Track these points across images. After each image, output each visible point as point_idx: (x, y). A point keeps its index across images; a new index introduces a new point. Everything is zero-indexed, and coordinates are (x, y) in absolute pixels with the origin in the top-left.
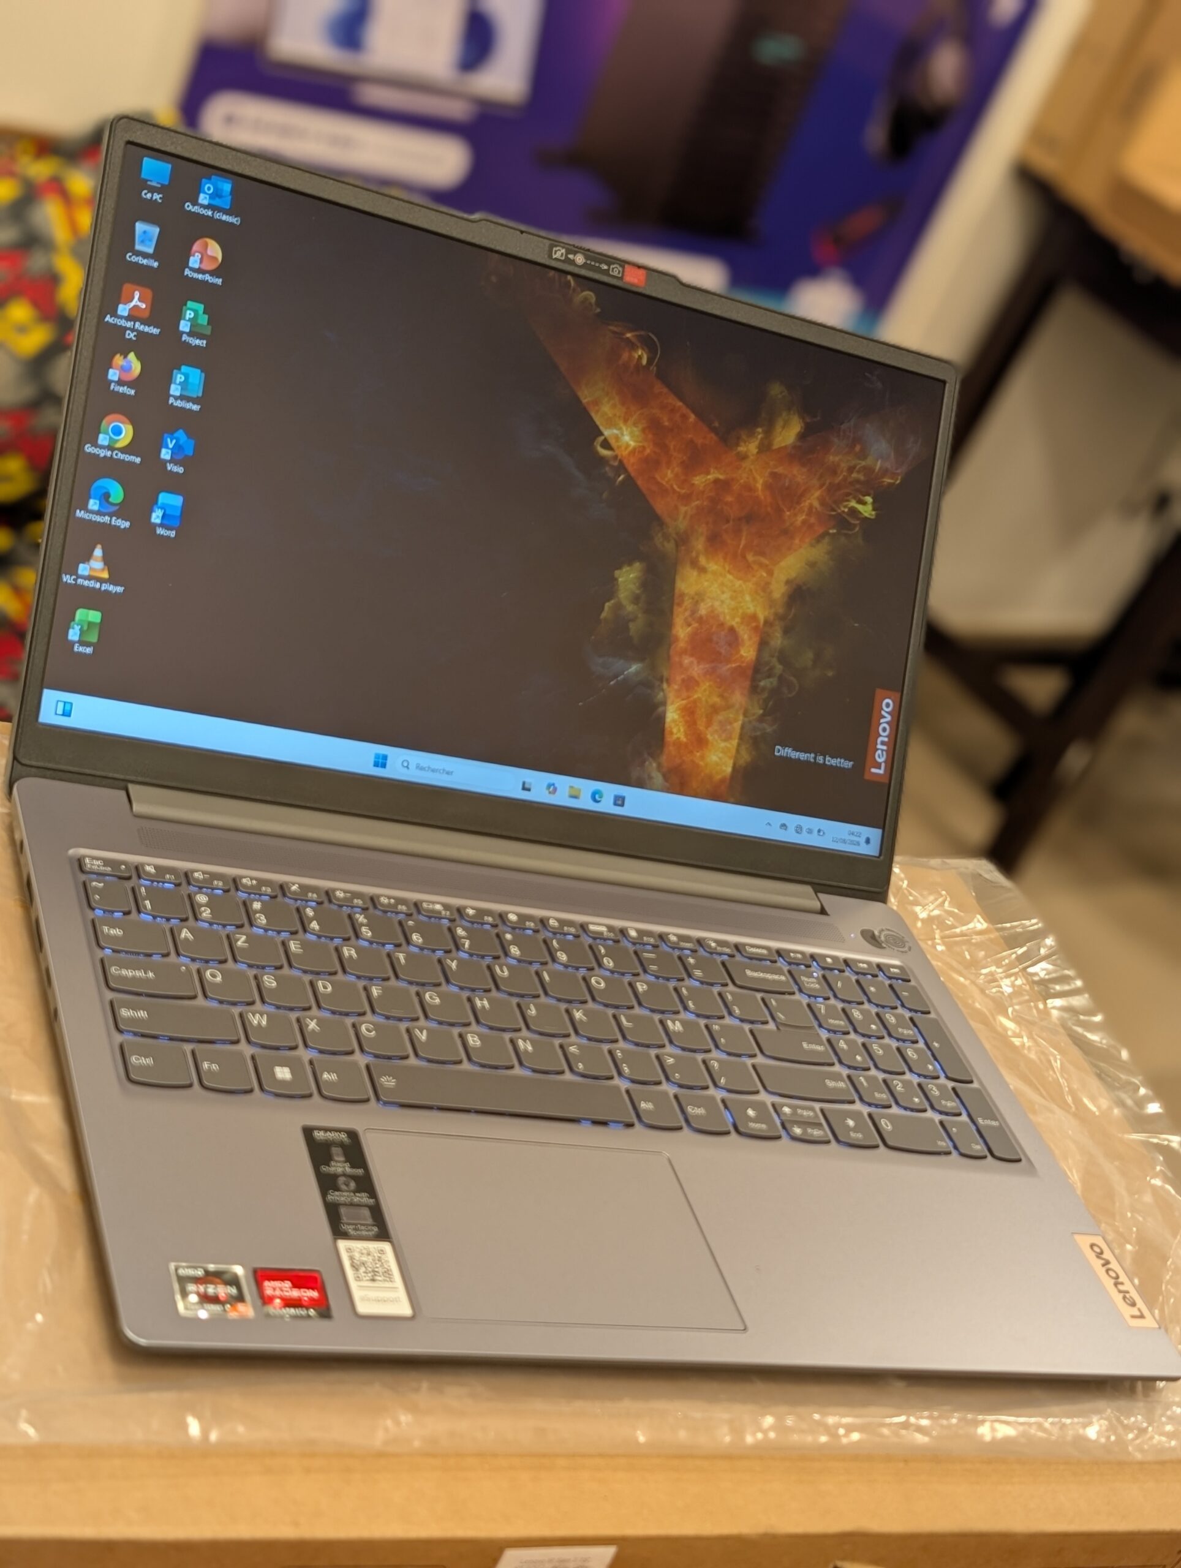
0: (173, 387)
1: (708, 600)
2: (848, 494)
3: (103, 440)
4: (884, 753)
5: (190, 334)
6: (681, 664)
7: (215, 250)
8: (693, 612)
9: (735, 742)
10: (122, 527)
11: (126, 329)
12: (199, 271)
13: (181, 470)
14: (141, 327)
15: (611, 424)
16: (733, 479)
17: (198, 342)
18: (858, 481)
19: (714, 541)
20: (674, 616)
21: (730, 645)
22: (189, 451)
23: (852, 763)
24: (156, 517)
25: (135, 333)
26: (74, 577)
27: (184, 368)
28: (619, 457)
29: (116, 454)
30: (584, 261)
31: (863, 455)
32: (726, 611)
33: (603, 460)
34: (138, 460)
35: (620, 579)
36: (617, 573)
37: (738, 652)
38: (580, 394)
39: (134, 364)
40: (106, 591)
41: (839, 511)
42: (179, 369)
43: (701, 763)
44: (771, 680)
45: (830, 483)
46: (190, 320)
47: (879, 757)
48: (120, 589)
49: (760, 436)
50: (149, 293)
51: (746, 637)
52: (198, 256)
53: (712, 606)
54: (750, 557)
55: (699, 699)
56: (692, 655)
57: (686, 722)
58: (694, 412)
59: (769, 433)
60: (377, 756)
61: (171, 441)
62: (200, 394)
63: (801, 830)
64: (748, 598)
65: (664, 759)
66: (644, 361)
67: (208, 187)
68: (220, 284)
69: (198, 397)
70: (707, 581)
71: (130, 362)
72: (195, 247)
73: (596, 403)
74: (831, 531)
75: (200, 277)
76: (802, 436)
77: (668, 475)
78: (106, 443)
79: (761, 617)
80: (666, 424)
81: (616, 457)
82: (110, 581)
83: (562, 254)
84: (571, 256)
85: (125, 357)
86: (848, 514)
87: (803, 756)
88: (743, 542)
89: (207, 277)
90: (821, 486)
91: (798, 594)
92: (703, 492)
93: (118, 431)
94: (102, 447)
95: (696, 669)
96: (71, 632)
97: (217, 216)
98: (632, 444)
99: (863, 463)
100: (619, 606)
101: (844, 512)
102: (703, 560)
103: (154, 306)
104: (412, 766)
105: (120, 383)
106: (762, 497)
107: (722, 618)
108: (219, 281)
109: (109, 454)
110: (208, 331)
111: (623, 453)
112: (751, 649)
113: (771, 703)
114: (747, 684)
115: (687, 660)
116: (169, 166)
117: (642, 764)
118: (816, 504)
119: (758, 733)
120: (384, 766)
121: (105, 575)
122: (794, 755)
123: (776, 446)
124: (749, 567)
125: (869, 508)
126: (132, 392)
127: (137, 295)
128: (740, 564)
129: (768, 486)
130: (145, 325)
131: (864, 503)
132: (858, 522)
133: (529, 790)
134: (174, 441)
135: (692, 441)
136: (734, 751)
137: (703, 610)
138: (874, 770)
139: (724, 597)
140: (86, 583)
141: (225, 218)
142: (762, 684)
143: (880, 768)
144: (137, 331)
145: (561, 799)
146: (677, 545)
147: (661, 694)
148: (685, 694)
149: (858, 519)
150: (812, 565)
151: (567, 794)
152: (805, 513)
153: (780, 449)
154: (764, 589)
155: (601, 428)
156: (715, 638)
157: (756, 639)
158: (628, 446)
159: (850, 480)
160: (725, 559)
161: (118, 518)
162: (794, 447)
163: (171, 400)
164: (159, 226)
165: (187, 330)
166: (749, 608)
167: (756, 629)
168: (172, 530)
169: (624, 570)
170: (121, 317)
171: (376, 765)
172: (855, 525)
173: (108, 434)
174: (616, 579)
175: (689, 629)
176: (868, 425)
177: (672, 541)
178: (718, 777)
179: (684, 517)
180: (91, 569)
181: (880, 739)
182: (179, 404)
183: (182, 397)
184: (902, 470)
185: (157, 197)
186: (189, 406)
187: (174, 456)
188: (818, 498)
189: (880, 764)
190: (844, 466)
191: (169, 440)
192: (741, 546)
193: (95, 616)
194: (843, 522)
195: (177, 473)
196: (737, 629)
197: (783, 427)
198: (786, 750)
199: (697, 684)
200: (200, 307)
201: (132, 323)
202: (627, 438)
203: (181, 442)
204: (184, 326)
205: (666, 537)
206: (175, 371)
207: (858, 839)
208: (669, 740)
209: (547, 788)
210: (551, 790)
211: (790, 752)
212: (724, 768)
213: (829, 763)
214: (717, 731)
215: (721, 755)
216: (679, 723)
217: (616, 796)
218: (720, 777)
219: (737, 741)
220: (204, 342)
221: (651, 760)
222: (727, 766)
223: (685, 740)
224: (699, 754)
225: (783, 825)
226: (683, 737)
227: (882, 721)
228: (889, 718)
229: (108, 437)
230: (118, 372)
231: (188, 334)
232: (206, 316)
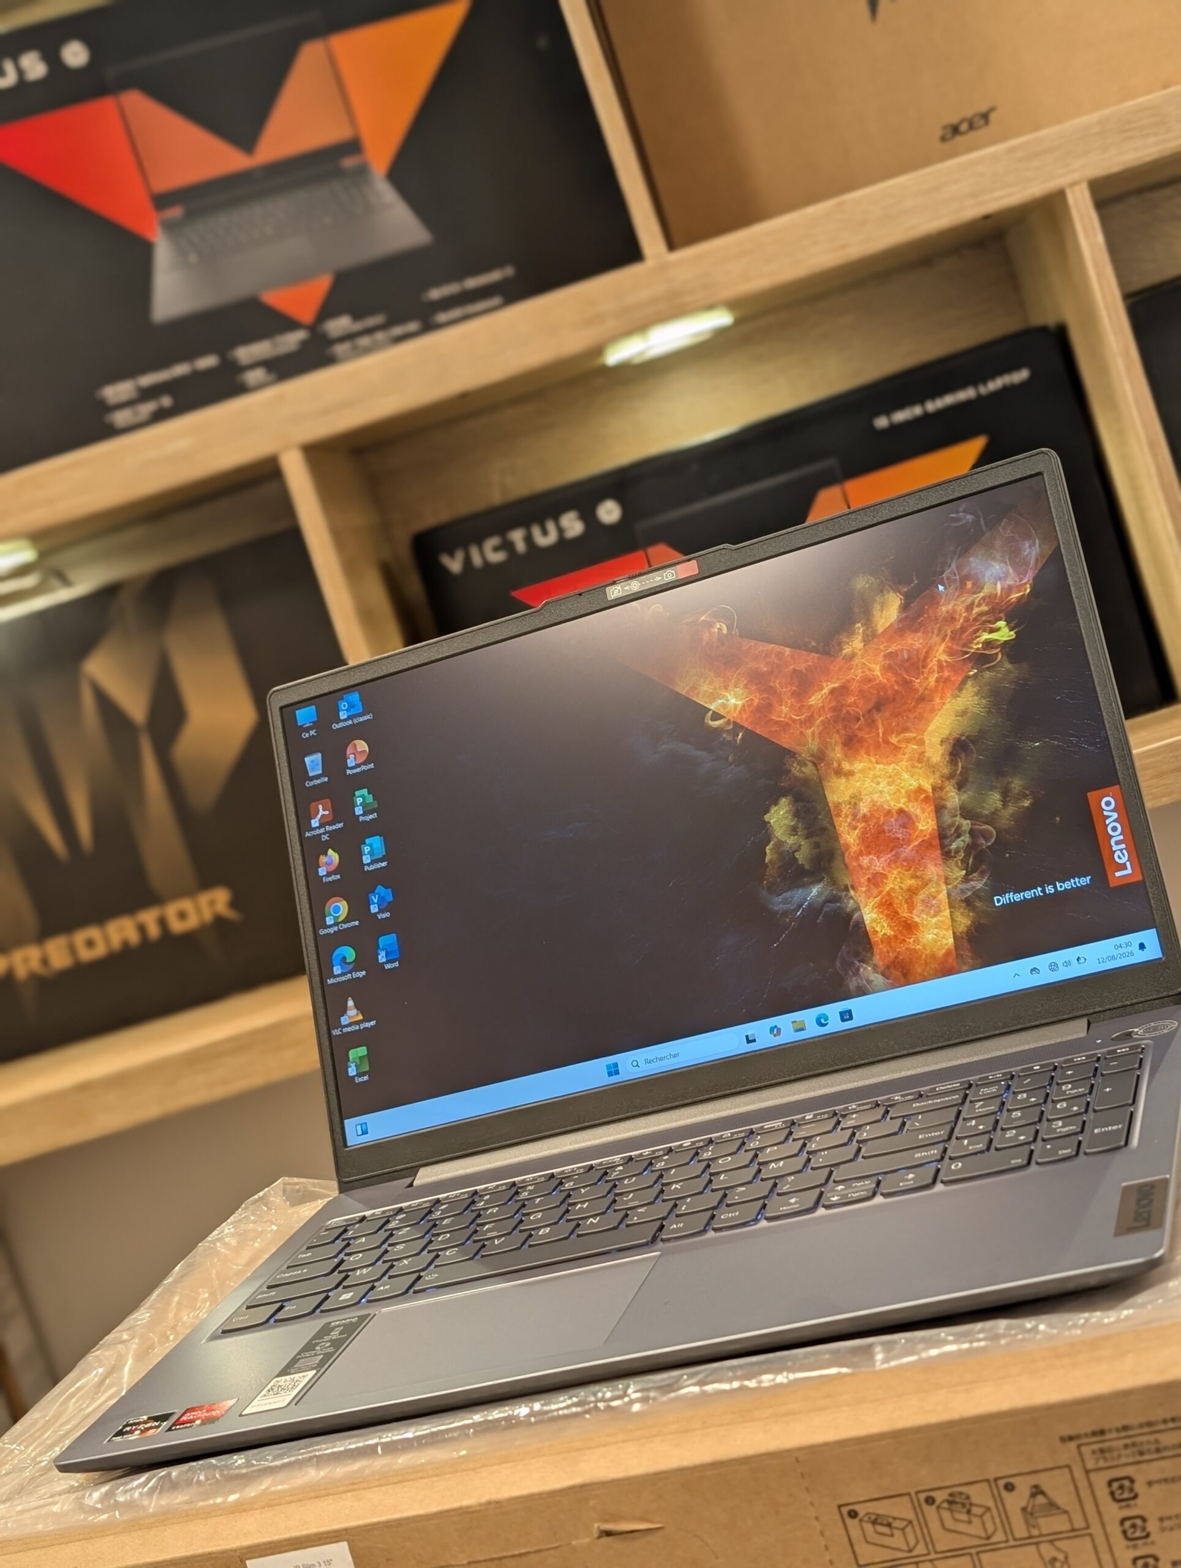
0: (364, 858)
1: (866, 797)
2: (978, 630)
3: (329, 921)
4: (1124, 851)
6: (861, 867)
7: (362, 746)
8: (855, 815)
9: (947, 913)
10: (361, 976)
11: (321, 834)
12: (357, 766)
13: (388, 914)
14: (329, 828)
15: (713, 697)
16: (848, 681)
17: (371, 817)
18: (981, 614)
19: (851, 743)
20: (837, 828)
21: (904, 826)
22: (390, 898)
23: (1088, 878)
24: (382, 958)
25: (327, 835)
26: (339, 1029)
27: (367, 841)
28: (732, 720)
29: (341, 927)
30: (639, 584)
31: (978, 587)
32: (889, 798)
33: (718, 731)
34: (357, 923)
35: (772, 821)
36: (767, 817)
37: (915, 829)
38: (677, 689)
39: (333, 856)
40: (365, 1028)
41: (973, 651)
42: (364, 843)
43: (918, 947)
44: (962, 838)
45: (952, 632)
46: (361, 804)
47: (1119, 857)
48: (373, 1023)
49: (861, 631)
50: (327, 803)
51: (918, 812)
52: (352, 756)
53: (872, 801)
54: (894, 740)
55: (892, 889)
56: (869, 853)
57: (887, 916)
58: (787, 646)
59: (868, 621)
60: (608, 1067)
61: (375, 898)
62: (384, 853)
63: (1057, 967)
64: (906, 776)
65: (876, 959)
66: (725, 631)
67: (343, 705)
69: (384, 856)
70: (857, 781)
71: (330, 856)
72: (348, 752)
73: (694, 688)
74: (972, 673)
75: (358, 770)
76: (904, 607)
77: (784, 711)
78: (332, 922)
79: (928, 787)
80: (765, 669)
81: (728, 722)
82: (365, 1020)
83: (619, 590)
84: (627, 588)
85: (326, 855)
86: (984, 648)
87: (1028, 895)
88: (881, 731)
89: (364, 768)
90: (943, 639)
91: (959, 748)
92: (823, 707)
93: (337, 910)
94: (330, 926)
95: (878, 864)
96: (350, 1070)
97: (355, 721)
98: (740, 703)
99: (982, 595)
100: (780, 844)
101: (978, 649)
102: (846, 766)
103: (334, 810)
104: (641, 1063)
105: (329, 874)
106: (886, 681)
107: (886, 807)
108: (372, 766)
109: (336, 929)
111: (734, 715)
112: (929, 821)
113: (971, 860)
114: (938, 853)
115: (865, 861)
116: (313, 707)
117: (857, 973)
118: (944, 658)
119: (969, 893)
120: (617, 1072)
121: (360, 1017)
122: (1018, 897)
123: (880, 630)
124: (896, 748)
125: (1006, 630)
127: (320, 807)
128: (886, 750)
129: (887, 669)
130: (333, 825)
131: (998, 629)
132: (998, 650)
133: (754, 1041)
134: (377, 896)
135: (795, 670)
136: (949, 922)
137: (864, 808)
138: (1118, 874)
139: (880, 787)
140: (349, 1029)
141: (361, 719)
142: (954, 846)
143: (1125, 869)
144: (328, 832)
145: (788, 1036)
146: (815, 765)
147: (852, 901)
148: (875, 891)
149: (997, 648)
150: (963, 713)
151: (792, 1030)
152: (936, 672)
153: (885, 631)
154: (920, 761)
155: (706, 705)
156: (886, 828)
157: (930, 809)
158: (736, 706)
159: (971, 618)
160: (868, 753)
161: (356, 972)
162: (900, 620)
163: (366, 868)
164: (320, 752)
165: (361, 812)
166: (911, 785)
167: (927, 799)
168: (395, 962)
169: (773, 811)
170: (315, 829)
171: (610, 1074)
172: (997, 654)
173: (332, 915)
174: (769, 823)
175: (857, 831)
176: (971, 559)
177: (810, 764)
178: (942, 952)
179: (813, 739)
180: (350, 1017)
181: (1113, 840)
182: (372, 868)
183: (373, 862)
184: (1029, 577)
185: (312, 733)
186: (379, 865)
187: (380, 907)
188: (944, 651)
189: (1125, 864)
190: (961, 608)
191: (373, 897)
192: (881, 735)
193: (362, 1051)
194: (981, 660)
195: (387, 918)
196: (906, 809)
197: (882, 610)
198: (1007, 897)
199: (885, 876)
200: (365, 792)
201: (324, 828)
202: (733, 701)
203: (382, 895)
204: (359, 811)
205: (802, 764)
206: (362, 846)
207: (1129, 949)
208: (876, 939)
209: (771, 1033)
210: (775, 1032)
211: (1011, 896)
212: (944, 942)
213: (1063, 889)
214: (922, 910)
215: (936, 931)
216: (880, 919)
217: (840, 1012)
218: (944, 951)
219: (948, 911)
220: (375, 814)
221: (864, 965)
222: (947, 939)
223: (892, 933)
224: (912, 939)
225: (1034, 970)
226: (889, 931)
227: (1107, 822)
228: (1115, 815)
229: (332, 917)
230: (324, 868)
231: (363, 815)
232: (371, 795)
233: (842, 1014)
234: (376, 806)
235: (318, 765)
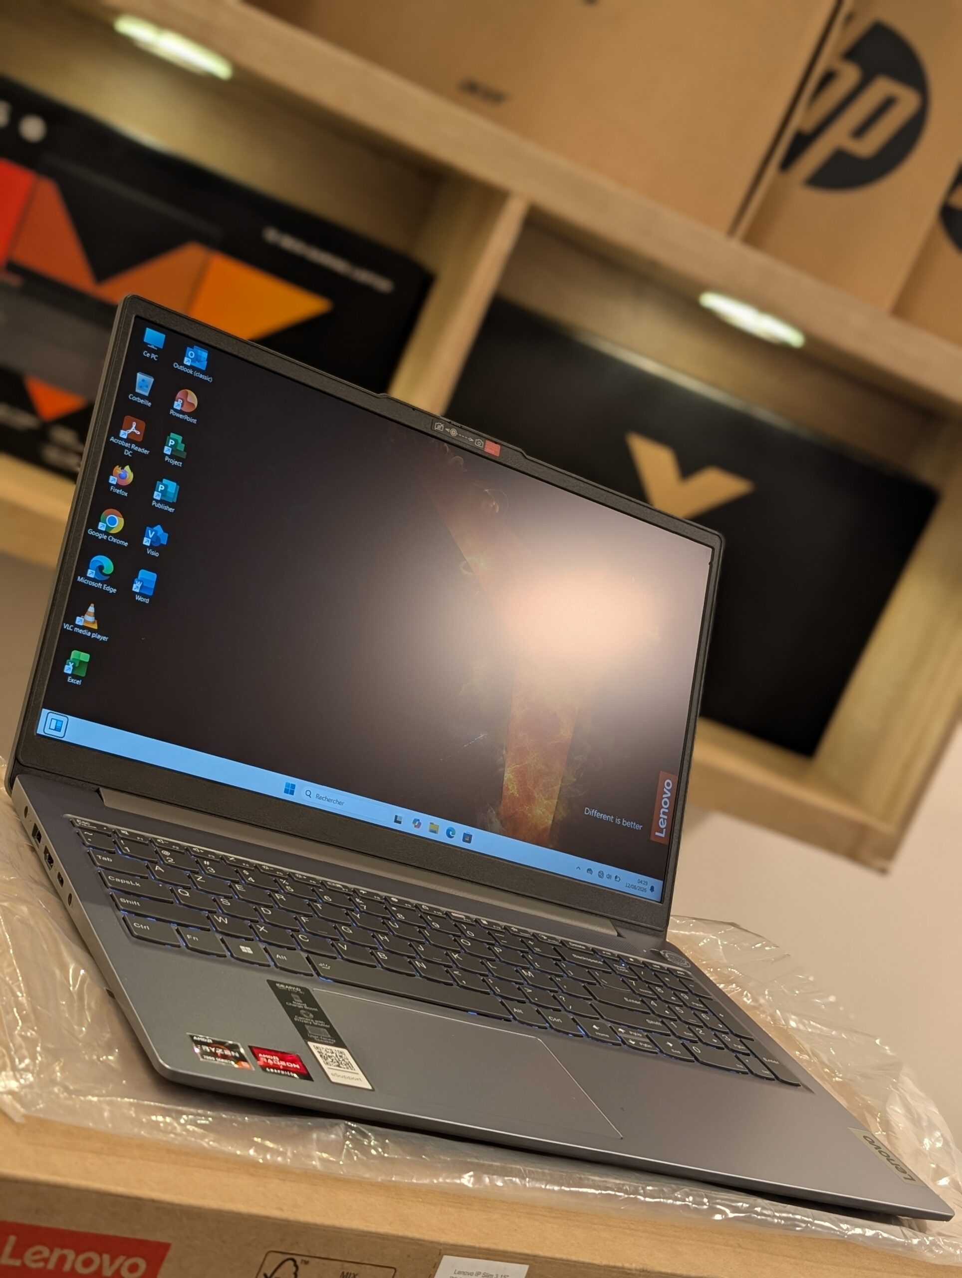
0: (156, 493)
1: (538, 690)
3: (101, 526)
4: (665, 821)
5: (171, 456)
6: (516, 737)
7: (193, 399)
8: (526, 699)
10: (110, 592)
11: (125, 448)
12: (181, 412)
13: (157, 554)
14: (136, 448)
15: (471, 552)
17: (176, 463)
20: (513, 700)
21: (553, 726)
22: (164, 541)
23: (641, 826)
24: (136, 587)
25: (131, 452)
26: (72, 626)
27: (165, 481)
28: (476, 578)
29: (111, 538)
30: (457, 434)
32: (551, 700)
33: (464, 579)
34: (126, 544)
35: (477, 668)
36: (474, 663)
37: (559, 732)
38: (450, 530)
39: (128, 474)
40: (95, 638)
42: (161, 481)
43: (529, 815)
44: (583, 756)
46: (171, 446)
47: (662, 824)
48: (105, 638)
50: (143, 424)
51: (565, 721)
52: (180, 401)
53: (541, 695)
55: (530, 765)
56: (525, 731)
57: (519, 781)
60: (287, 785)
61: (151, 534)
62: (175, 501)
63: (603, 876)
64: (567, 692)
65: (501, 808)
66: (497, 511)
67: (191, 353)
68: (195, 423)
69: (173, 503)
70: (538, 676)
71: (126, 472)
72: (179, 395)
73: (462, 536)
75: (181, 416)
78: (103, 529)
79: (577, 709)
81: (474, 578)
83: (442, 428)
84: (448, 430)
85: (123, 468)
87: (605, 817)
89: (186, 417)
93: (113, 522)
94: (101, 532)
95: (529, 742)
96: (66, 667)
97: (196, 374)
98: (487, 569)
100: (474, 688)
102: (535, 661)
103: (146, 434)
104: (313, 795)
105: (117, 486)
107: (547, 705)
108: (195, 421)
109: (105, 537)
110: (184, 456)
111: (479, 575)
112: (569, 732)
113: (582, 774)
114: (565, 757)
115: (521, 734)
116: (164, 336)
117: (485, 811)
119: (573, 796)
120: (292, 793)
121: (95, 627)
122: (599, 815)
126: (126, 494)
127: (134, 425)
130: (139, 447)
133: (400, 822)
134: (154, 533)
136: (554, 808)
137: (534, 697)
138: (657, 834)
139: (550, 689)
140: (80, 631)
141: (201, 376)
142: (576, 758)
143: (662, 833)
144: (133, 450)
145: (423, 832)
147: (502, 759)
148: (520, 760)
151: (428, 829)
154: (579, 687)
155: (464, 555)
156: (542, 720)
157: (572, 724)
158: (483, 569)
161: (108, 586)
163: (154, 503)
164: (155, 377)
165: (169, 453)
166: (568, 700)
167: (573, 716)
168: (147, 598)
170: (122, 439)
171: (286, 791)
173: (106, 523)
174: (471, 668)
175: (524, 710)
180: (85, 621)
181: (662, 810)
182: (159, 506)
183: (161, 502)
185: (154, 356)
186: (166, 508)
187: (153, 544)
189: (663, 829)
191: (150, 531)
193: (85, 657)
195: (154, 556)
196: (559, 715)
198: (593, 812)
199: (530, 753)
200: (180, 438)
201: (130, 444)
202: (483, 564)
203: (159, 534)
204: (167, 450)
206: (158, 482)
207: (645, 887)
208: (506, 794)
209: (413, 823)
210: (416, 824)
211: (595, 812)
212: (546, 821)
213: (625, 825)
214: (541, 790)
215: (544, 810)
216: (514, 782)
217: (464, 833)
218: (543, 827)
219: (556, 800)
220: (181, 463)
221: (492, 809)
222: (548, 820)
223: (518, 795)
224: (528, 807)
225: (589, 870)
226: (516, 793)
227: (664, 796)
228: (669, 795)
229: (105, 525)
230: (116, 479)
231: (170, 456)
232: (183, 445)
233: (465, 835)
234: (184, 457)
235: (147, 387)
